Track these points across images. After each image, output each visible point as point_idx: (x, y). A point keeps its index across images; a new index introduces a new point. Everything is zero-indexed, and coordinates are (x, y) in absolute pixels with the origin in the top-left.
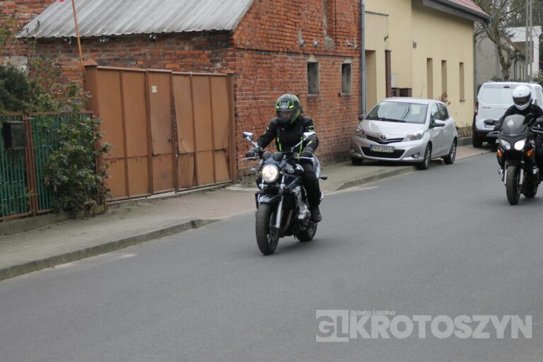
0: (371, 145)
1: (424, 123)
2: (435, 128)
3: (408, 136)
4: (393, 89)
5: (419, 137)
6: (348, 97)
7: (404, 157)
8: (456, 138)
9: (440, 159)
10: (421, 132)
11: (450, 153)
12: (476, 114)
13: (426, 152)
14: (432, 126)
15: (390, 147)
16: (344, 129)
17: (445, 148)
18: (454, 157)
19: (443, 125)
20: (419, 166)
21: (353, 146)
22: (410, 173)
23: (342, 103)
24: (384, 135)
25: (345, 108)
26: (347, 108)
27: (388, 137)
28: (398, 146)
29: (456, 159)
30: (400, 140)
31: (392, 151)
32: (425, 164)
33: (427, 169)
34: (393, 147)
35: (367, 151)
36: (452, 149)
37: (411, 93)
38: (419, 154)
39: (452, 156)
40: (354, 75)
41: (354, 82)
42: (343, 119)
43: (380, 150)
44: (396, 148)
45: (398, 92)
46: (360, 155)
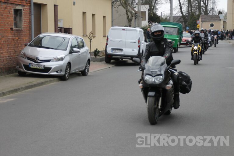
0: (30, 64)
1: (66, 50)
2: (74, 53)
3: (55, 59)
4: (59, 28)
5: (62, 59)
6: (19, 31)
7: (51, 72)
8: (89, 60)
9: (79, 72)
10: (63, 56)
11: (85, 69)
12: (107, 44)
13: (67, 69)
14: (71, 52)
15: (42, 65)
16: (16, 52)
17: (81, 66)
18: (88, 71)
19: (79, 52)
20: (62, 78)
21: (18, 64)
22: (54, 83)
23: (15, 35)
24: (38, 57)
25: (17, 38)
26: (19, 38)
27: (41, 58)
28: (47, 64)
29: (89, 72)
30: (49, 61)
31: (43, 68)
32: (65, 77)
33: (67, 80)
34: (44, 66)
35: (27, 67)
36: (86, 66)
37: (72, 31)
38: (61, 70)
39: (86, 70)
40: (25, 17)
41: (24, 22)
42: (15, 45)
43: (35, 67)
44: (46, 66)
45: (63, 30)
46: (22, 70)
